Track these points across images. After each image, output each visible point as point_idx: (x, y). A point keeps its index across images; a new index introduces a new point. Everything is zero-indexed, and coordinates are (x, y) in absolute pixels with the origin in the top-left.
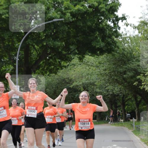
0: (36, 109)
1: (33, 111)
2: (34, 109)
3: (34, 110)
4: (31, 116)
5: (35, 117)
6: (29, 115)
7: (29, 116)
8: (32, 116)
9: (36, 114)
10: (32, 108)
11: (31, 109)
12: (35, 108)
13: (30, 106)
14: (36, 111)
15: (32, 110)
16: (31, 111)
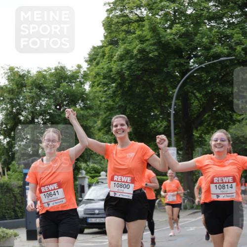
0: (133, 181)
1: (126, 186)
2: (127, 182)
3: (127, 184)
4: (121, 197)
5: (131, 197)
6: (115, 194)
7: (117, 196)
8: (123, 195)
9: (132, 193)
10: (124, 179)
11: (121, 182)
12: (129, 179)
13: (118, 176)
14: (132, 186)
15: (123, 183)
16: (121, 186)
